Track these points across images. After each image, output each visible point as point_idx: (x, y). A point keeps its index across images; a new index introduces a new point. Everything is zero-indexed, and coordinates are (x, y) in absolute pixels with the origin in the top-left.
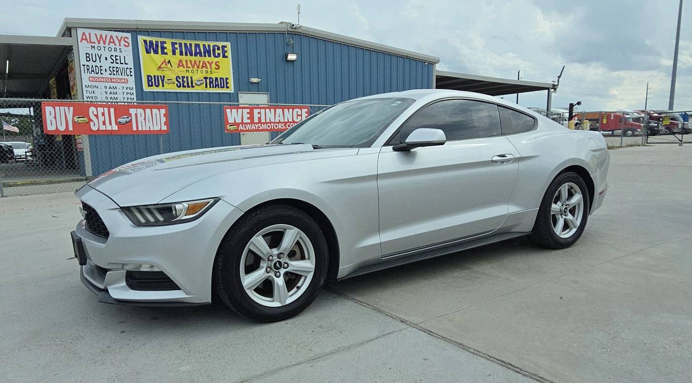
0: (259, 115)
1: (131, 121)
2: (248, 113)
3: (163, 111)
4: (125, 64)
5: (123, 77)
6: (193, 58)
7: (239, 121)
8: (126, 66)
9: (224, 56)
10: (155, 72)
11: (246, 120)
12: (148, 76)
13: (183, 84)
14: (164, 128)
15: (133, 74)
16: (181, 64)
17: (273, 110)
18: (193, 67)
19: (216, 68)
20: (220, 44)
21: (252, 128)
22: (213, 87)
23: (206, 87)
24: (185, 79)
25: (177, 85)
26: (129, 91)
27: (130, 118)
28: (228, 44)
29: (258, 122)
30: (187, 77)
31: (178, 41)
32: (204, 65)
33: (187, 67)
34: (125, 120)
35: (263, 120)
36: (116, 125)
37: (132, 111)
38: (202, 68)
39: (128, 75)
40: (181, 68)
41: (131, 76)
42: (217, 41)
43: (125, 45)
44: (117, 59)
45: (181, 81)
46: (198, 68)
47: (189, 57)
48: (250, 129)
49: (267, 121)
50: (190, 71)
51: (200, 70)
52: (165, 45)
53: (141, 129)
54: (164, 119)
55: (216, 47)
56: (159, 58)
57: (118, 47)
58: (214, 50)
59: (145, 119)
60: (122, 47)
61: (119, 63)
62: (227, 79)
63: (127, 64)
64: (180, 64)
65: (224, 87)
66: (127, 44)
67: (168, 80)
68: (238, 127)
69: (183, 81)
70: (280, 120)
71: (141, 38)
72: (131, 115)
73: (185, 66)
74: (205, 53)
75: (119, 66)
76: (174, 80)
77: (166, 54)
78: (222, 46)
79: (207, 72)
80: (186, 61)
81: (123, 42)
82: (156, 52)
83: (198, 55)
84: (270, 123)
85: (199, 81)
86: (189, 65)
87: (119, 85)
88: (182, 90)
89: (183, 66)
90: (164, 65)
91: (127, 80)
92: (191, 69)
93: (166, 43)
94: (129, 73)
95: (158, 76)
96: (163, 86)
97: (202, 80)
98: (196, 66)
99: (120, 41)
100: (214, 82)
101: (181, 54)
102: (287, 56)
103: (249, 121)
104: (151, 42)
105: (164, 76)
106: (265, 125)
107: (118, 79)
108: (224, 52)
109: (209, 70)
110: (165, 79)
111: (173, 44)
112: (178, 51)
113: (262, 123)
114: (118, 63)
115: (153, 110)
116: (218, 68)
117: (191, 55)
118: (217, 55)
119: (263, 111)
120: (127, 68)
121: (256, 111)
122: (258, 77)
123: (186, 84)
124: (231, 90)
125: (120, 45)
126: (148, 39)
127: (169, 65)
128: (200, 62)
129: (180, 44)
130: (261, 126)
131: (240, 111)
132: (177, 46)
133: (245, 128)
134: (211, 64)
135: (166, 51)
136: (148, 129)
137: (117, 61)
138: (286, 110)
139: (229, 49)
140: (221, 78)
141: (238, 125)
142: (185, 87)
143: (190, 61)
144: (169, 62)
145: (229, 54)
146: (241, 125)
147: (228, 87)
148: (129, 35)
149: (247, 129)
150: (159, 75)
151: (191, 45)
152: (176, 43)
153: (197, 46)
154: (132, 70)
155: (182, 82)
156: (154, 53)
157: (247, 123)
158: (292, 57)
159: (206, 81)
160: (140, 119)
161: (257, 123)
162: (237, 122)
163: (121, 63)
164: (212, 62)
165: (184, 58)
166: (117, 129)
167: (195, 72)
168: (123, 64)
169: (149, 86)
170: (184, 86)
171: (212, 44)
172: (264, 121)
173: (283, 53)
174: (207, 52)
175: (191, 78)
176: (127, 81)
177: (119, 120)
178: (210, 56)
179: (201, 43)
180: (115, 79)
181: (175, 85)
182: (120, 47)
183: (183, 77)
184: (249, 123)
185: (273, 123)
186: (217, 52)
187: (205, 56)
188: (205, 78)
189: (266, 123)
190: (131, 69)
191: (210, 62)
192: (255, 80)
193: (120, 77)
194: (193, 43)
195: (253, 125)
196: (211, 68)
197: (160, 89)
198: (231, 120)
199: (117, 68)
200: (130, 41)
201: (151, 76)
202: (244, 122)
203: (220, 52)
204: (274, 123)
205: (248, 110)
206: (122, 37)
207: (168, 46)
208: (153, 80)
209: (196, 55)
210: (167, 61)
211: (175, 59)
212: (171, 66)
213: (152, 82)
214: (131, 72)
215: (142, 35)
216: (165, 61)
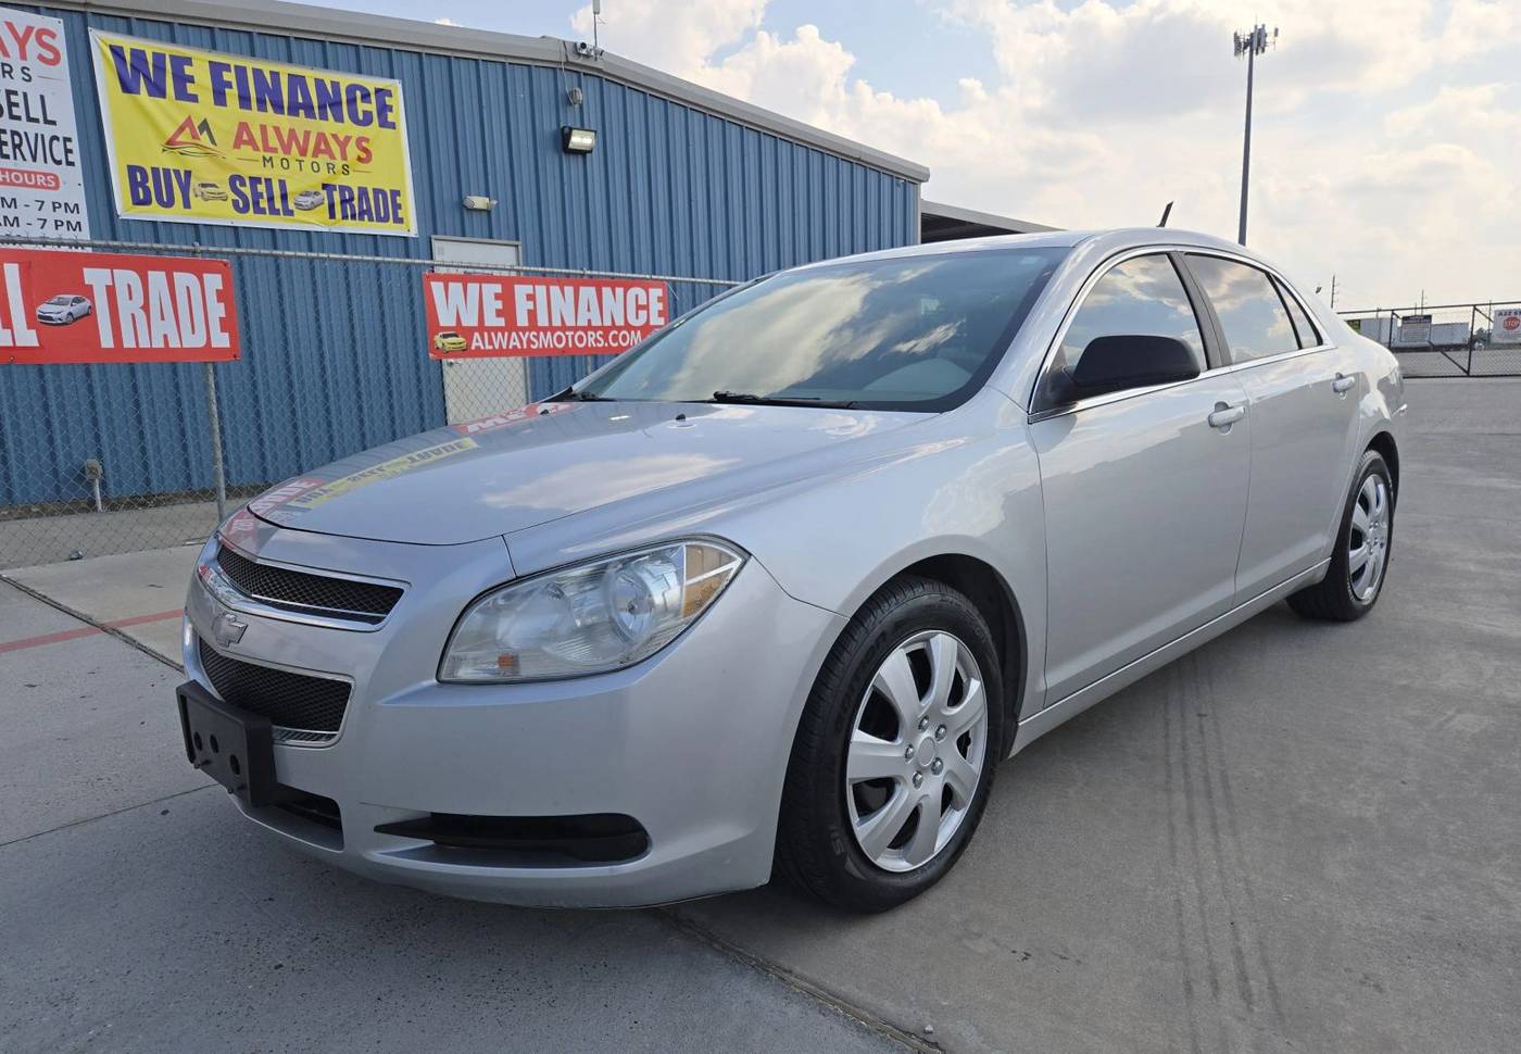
0: (530, 305)
1: (90, 313)
2: (497, 297)
3: (214, 281)
4: (47, 122)
5: (39, 166)
6: (285, 122)
7: (470, 320)
8: (48, 131)
9: (384, 123)
10: (155, 158)
11: (492, 320)
12: (132, 170)
13: (256, 204)
14: (222, 340)
15: (75, 157)
16: (245, 137)
17: (569, 290)
18: (287, 150)
19: (359, 159)
20: (371, 83)
21: (512, 344)
22: (353, 217)
23: (332, 215)
24: (261, 188)
25: (235, 203)
26: (61, 215)
27: (87, 303)
28: (395, 86)
29: (526, 324)
30: (268, 181)
31: (233, 61)
32: (322, 145)
33: (267, 148)
34: (66, 309)
35: (542, 321)
36: (29, 327)
37: (95, 277)
38: (315, 154)
39: (59, 163)
40: (246, 150)
41: (71, 164)
42: (359, 71)
43: (41, 58)
44: (17, 105)
45: (247, 190)
46: (303, 152)
47: (270, 117)
48: (504, 347)
49: (554, 324)
50: (277, 162)
51: (308, 159)
52: (188, 70)
53: (133, 345)
54: (218, 310)
55: (358, 94)
56: (167, 112)
57: (16, 63)
58: (352, 101)
59: (146, 308)
60: (32, 62)
61: (24, 117)
62: (395, 193)
63: (54, 123)
64: (243, 136)
65: (386, 219)
66: (49, 55)
67: (204, 185)
68: (470, 339)
69: (257, 196)
70: (589, 321)
71: (101, 41)
72: (88, 291)
73: (260, 145)
74: (322, 107)
75: (22, 126)
76: (226, 188)
77: (194, 98)
78: (378, 91)
79: (330, 167)
80: (263, 129)
81: (32, 46)
82: (157, 90)
83: (302, 112)
84: (564, 328)
85: (307, 194)
86: (273, 142)
87: (24, 195)
88: (250, 220)
89: (251, 142)
90: (185, 137)
91: (56, 179)
92: (281, 154)
93: (191, 64)
94: (60, 155)
95: (167, 172)
96: (187, 204)
97: (316, 193)
98: (294, 148)
99: (22, 43)
100: (356, 202)
101: (244, 101)
102: (566, 138)
103: (501, 322)
104: (138, 55)
105: (188, 174)
106: (549, 334)
107: (22, 172)
108: (384, 109)
109: (339, 163)
110: (194, 182)
111: (216, 69)
112: (232, 94)
113: (539, 329)
114: (18, 118)
115: (177, 275)
116: (366, 156)
117: (278, 108)
118: (361, 117)
119: (541, 290)
120: (55, 138)
121: (521, 291)
122: (488, 195)
123: (264, 204)
124: (410, 228)
125: (23, 56)
126: (128, 44)
127: (204, 138)
128: (307, 134)
129: (241, 71)
130: (537, 337)
131: (473, 288)
132: (229, 76)
133: (491, 343)
134: (343, 145)
135: (191, 88)
136: (159, 344)
137: (16, 111)
138: (606, 291)
139: (397, 102)
140: (377, 191)
141: (468, 332)
142: (262, 211)
143: (277, 129)
144: (205, 126)
145: (398, 115)
146: (477, 335)
147: (399, 220)
148: (56, 24)
149: (497, 347)
150: (171, 167)
151: (275, 75)
152: (227, 67)
153: (297, 81)
154: (74, 145)
155: (249, 192)
156: (151, 94)
157: (496, 329)
158: (580, 140)
159: (331, 197)
160: (127, 307)
161: (524, 329)
162: (465, 323)
163: (30, 119)
164: (348, 139)
165: (255, 117)
166: (36, 344)
167: (294, 165)
168: (37, 121)
169: (137, 202)
170: (259, 210)
171: (345, 80)
172: (547, 324)
173: (554, 127)
174: (330, 103)
175: (282, 183)
176: (54, 183)
177: (45, 308)
178: (339, 118)
179: (310, 75)
180: (10, 171)
181: (230, 202)
182: (24, 64)
183: (255, 181)
184: (502, 330)
185: (570, 328)
186: (361, 106)
187: (324, 117)
188: (325, 186)
189: (553, 329)
190: (67, 140)
191: (342, 138)
192: (480, 202)
193: (29, 165)
194: (285, 71)
195: (514, 334)
196: (344, 157)
197: (176, 214)
198: (446, 319)
199: (14, 133)
200: (60, 43)
201: (142, 171)
202: (488, 323)
203: (372, 107)
204: (575, 329)
205: (498, 288)
206: (29, 30)
207: (199, 71)
208: (150, 184)
209: (293, 111)
210: (197, 124)
211: (227, 118)
212: (213, 142)
213: (147, 191)
214: (68, 151)
215: (102, 29)
216: (189, 122)
